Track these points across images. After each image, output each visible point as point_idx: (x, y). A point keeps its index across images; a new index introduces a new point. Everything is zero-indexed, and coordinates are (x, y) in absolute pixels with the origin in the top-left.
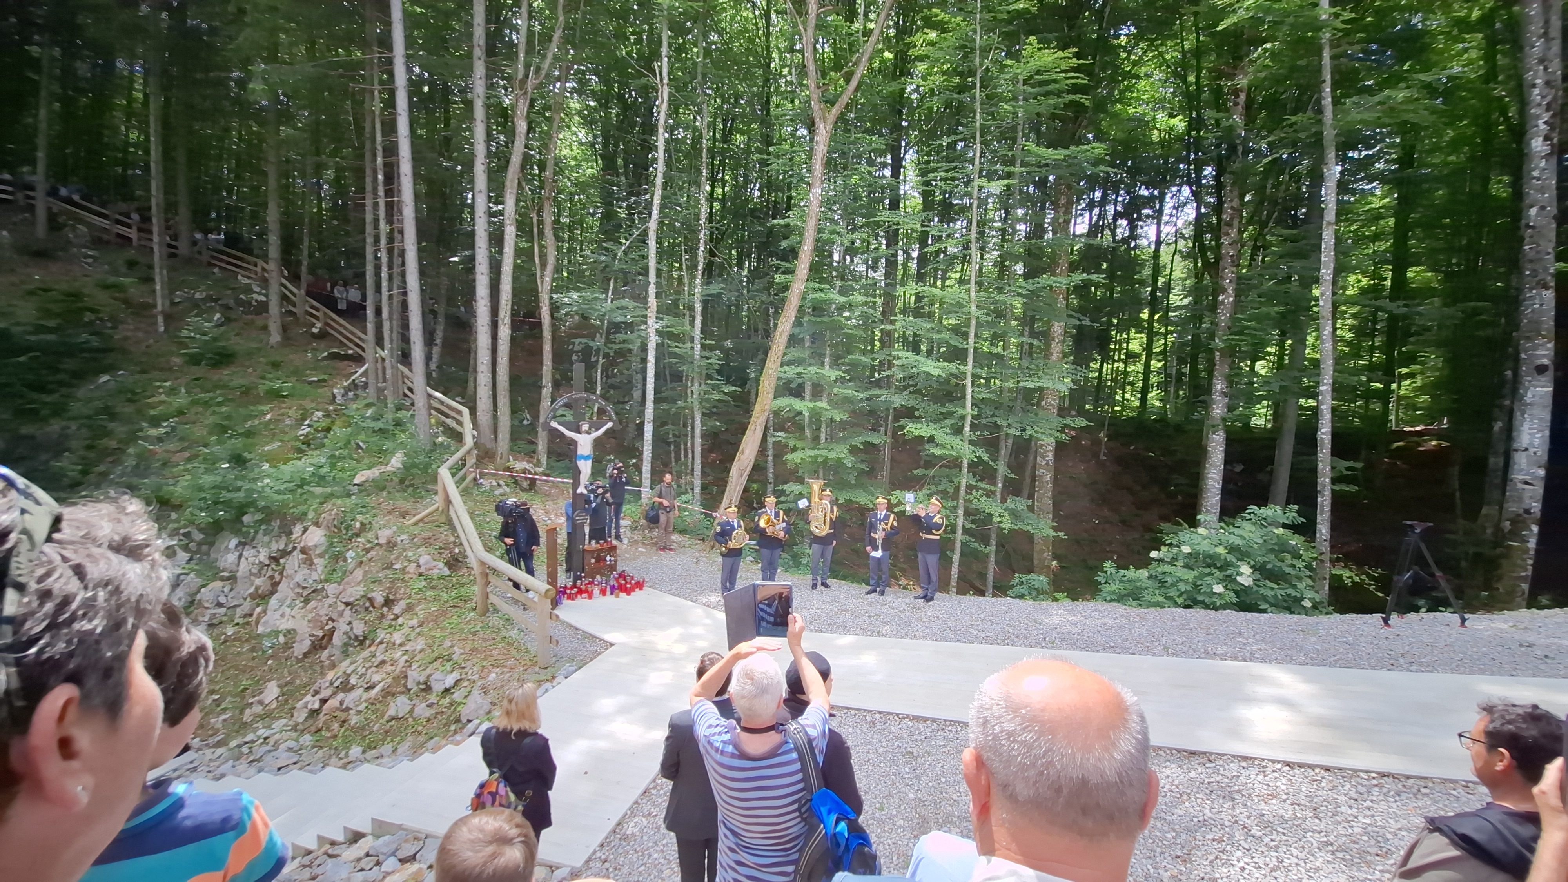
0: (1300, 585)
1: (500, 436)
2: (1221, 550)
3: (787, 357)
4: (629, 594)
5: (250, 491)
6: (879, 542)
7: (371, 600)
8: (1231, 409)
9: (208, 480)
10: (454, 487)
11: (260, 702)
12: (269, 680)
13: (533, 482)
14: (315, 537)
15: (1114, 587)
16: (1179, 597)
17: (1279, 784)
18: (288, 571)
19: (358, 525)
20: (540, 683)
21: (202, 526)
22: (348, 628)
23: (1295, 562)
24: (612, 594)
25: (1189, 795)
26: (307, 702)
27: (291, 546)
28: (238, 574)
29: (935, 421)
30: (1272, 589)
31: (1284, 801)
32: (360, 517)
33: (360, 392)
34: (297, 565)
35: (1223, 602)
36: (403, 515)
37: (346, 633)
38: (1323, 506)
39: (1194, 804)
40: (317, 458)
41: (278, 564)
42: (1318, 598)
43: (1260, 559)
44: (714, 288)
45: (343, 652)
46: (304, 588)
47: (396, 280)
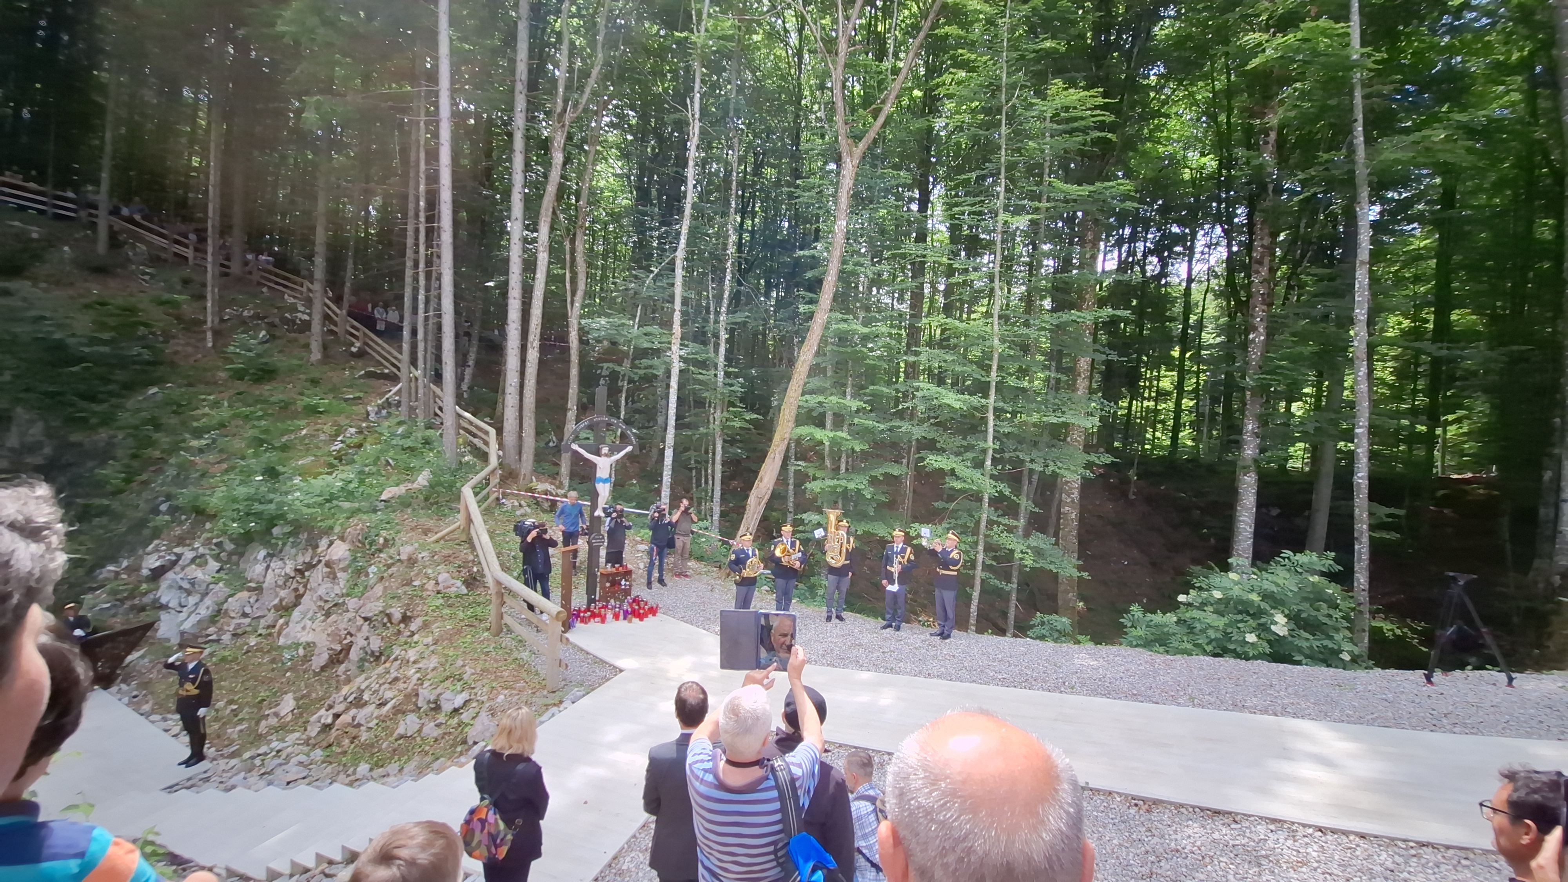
0: (1338, 637)
1: (524, 457)
2: (1254, 597)
4: (641, 620)
5: (280, 505)
6: (896, 576)
7: (389, 616)
8: (1263, 451)
9: (242, 491)
10: (476, 506)
11: (276, 715)
12: (286, 693)
14: (340, 551)
15: (1140, 632)
16: (1208, 644)
17: (1310, 850)
18: (312, 584)
19: (381, 540)
20: (547, 706)
21: (234, 536)
22: (366, 643)
23: (1331, 612)
24: (625, 618)
25: (1211, 857)
26: (321, 717)
27: (316, 559)
28: (265, 586)
29: (957, 454)
30: (1307, 639)
31: (1315, 869)
32: (384, 533)
33: (393, 410)
34: (320, 578)
35: (1256, 652)
36: (426, 532)
37: (363, 648)
38: (1360, 554)
39: (1217, 868)
40: (347, 473)
41: (303, 577)
42: (1356, 650)
43: (1295, 608)
44: (739, 317)
45: (359, 667)
46: (326, 601)
47: (432, 302)
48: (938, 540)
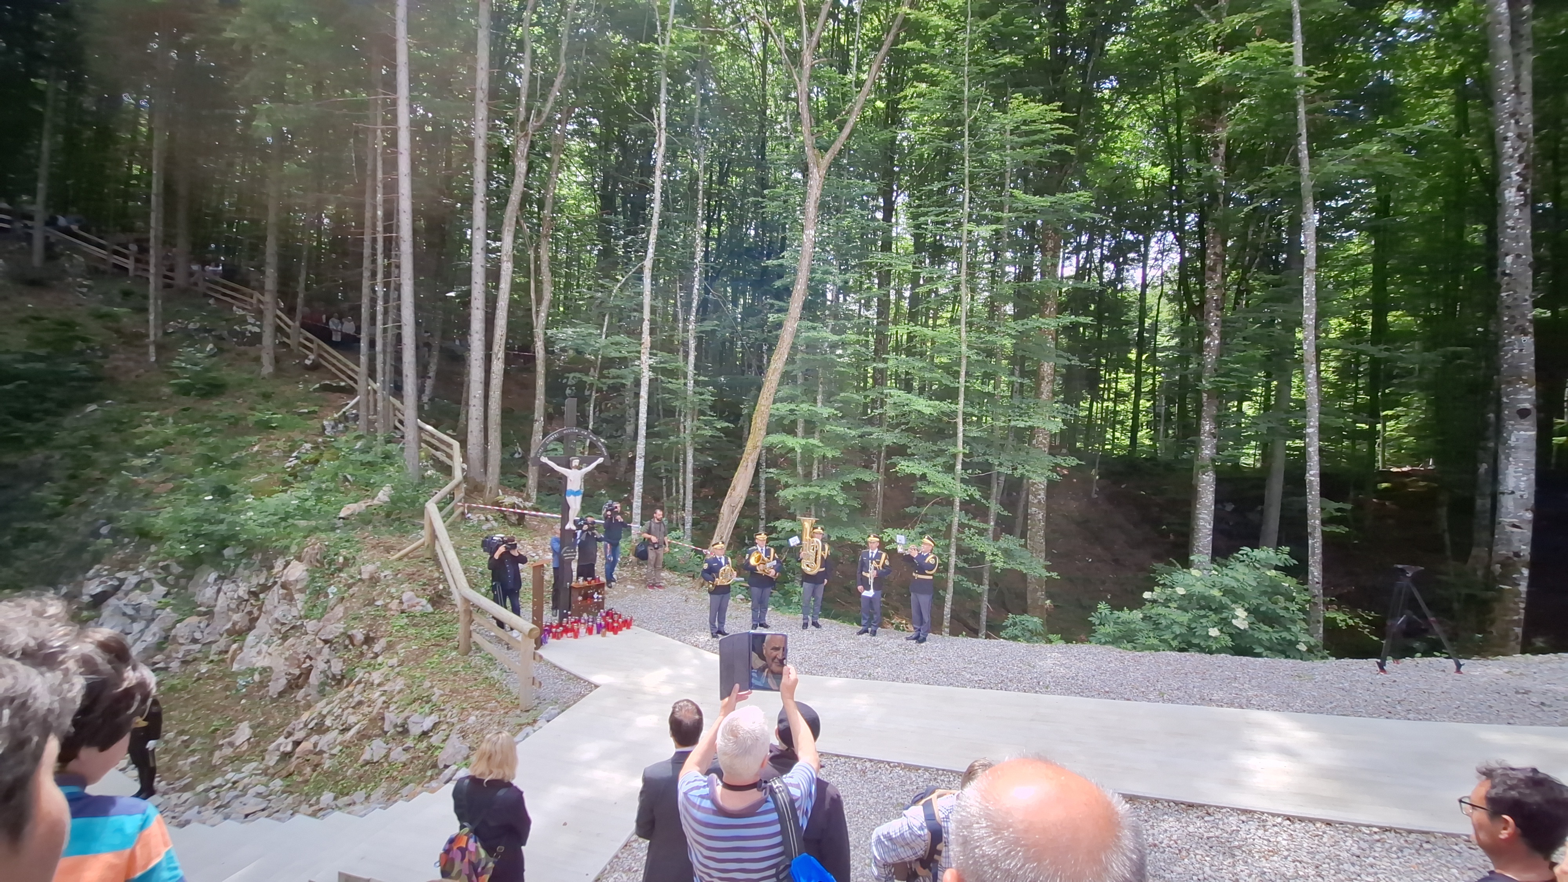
0: (1295, 629)
1: (490, 469)
2: (1216, 593)
3: (780, 394)
4: (615, 633)
5: (232, 525)
6: (871, 581)
7: (351, 638)
8: (1219, 449)
9: (189, 512)
10: (441, 521)
11: (231, 744)
12: (241, 721)
13: (522, 517)
14: (297, 571)
15: (1108, 629)
16: (1173, 639)
17: (1279, 839)
18: (267, 607)
19: (341, 559)
20: (521, 725)
21: (182, 559)
22: (326, 666)
23: (1288, 604)
24: (598, 633)
25: (1188, 850)
26: (280, 745)
27: (272, 580)
28: (216, 609)
29: (927, 459)
30: (1267, 632)
31: (1286, 858)
32: (344, 552)
33: (350, 424)
34: (276, 600)
35: (1218, 646)
36: (388, 550)
37: (323, 672)
38: (1314, 548)
39: (1194, 860)
40: (304, 490)
41: (258, 599)
42: (1313, 641)
43: (1255, 602)
44: (708, 325)
45: (319, 692)
46: (283, 624)
47: (390, 314)
48: (912, 546)
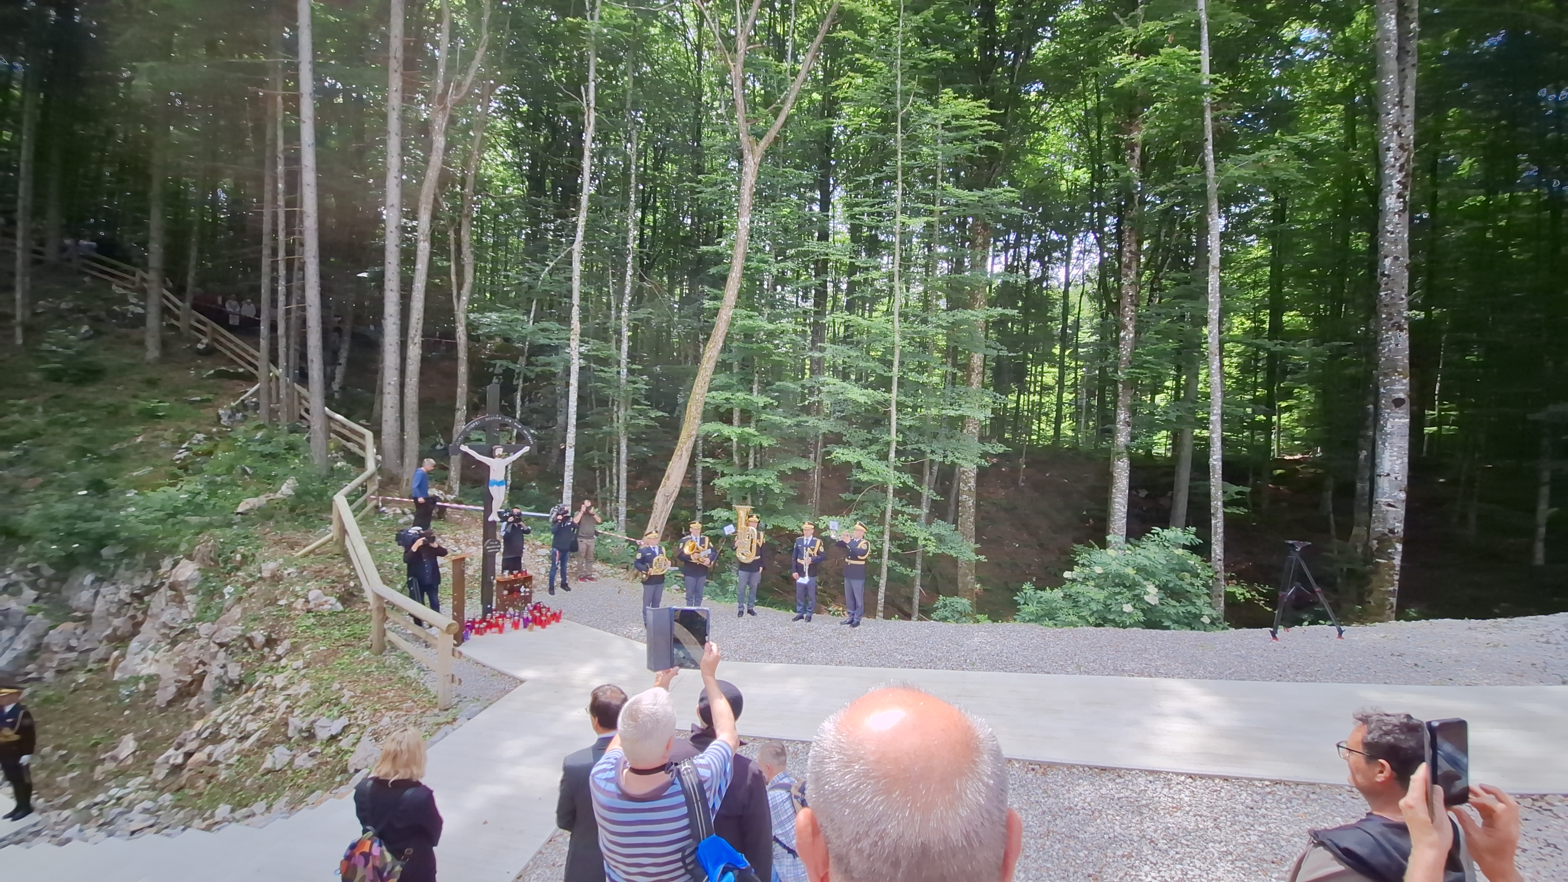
0: (1199, 603)
1: (407, 460)
2: (1129, 571)
3: (717, 382)
4: (544, 627)
5: (110, 522)
6: (806, 569)
7: (250, 640)
8: (1133, 438)
9: (61, 508)
10: (351, 515)
11: (114, 758)
12: (125, 733)
14: (187, 571)
15: (1032, 608)
16: (1090, 616)
17: (1182, 796)
18: (154, 609)
19: (238, 557)
20: (439, 725)
21: (54, 560)
22: (222, 671)
23: (1194, 580)
24: (525, 627)
25: (1100, 811)
26: (169, 757)
27: (158, 581)
28: (93, 614)
29: (863, 448)
30: (1174, 606)
31: (1188, 813)
32: (241, 549)
33: (249, 413)
34: (164, 602)
35: (1132, 621)
36: (291, 546)
37: (219, 678)
38: (1216, 527)
39: (1105, 820)
40: (195, 484)
41: (142, 602)
42: (1215, 614)
43: (1164, 579)
44: (642, 314)
45: (215, 699)
46: (172, 628)
47: (294, 295)
